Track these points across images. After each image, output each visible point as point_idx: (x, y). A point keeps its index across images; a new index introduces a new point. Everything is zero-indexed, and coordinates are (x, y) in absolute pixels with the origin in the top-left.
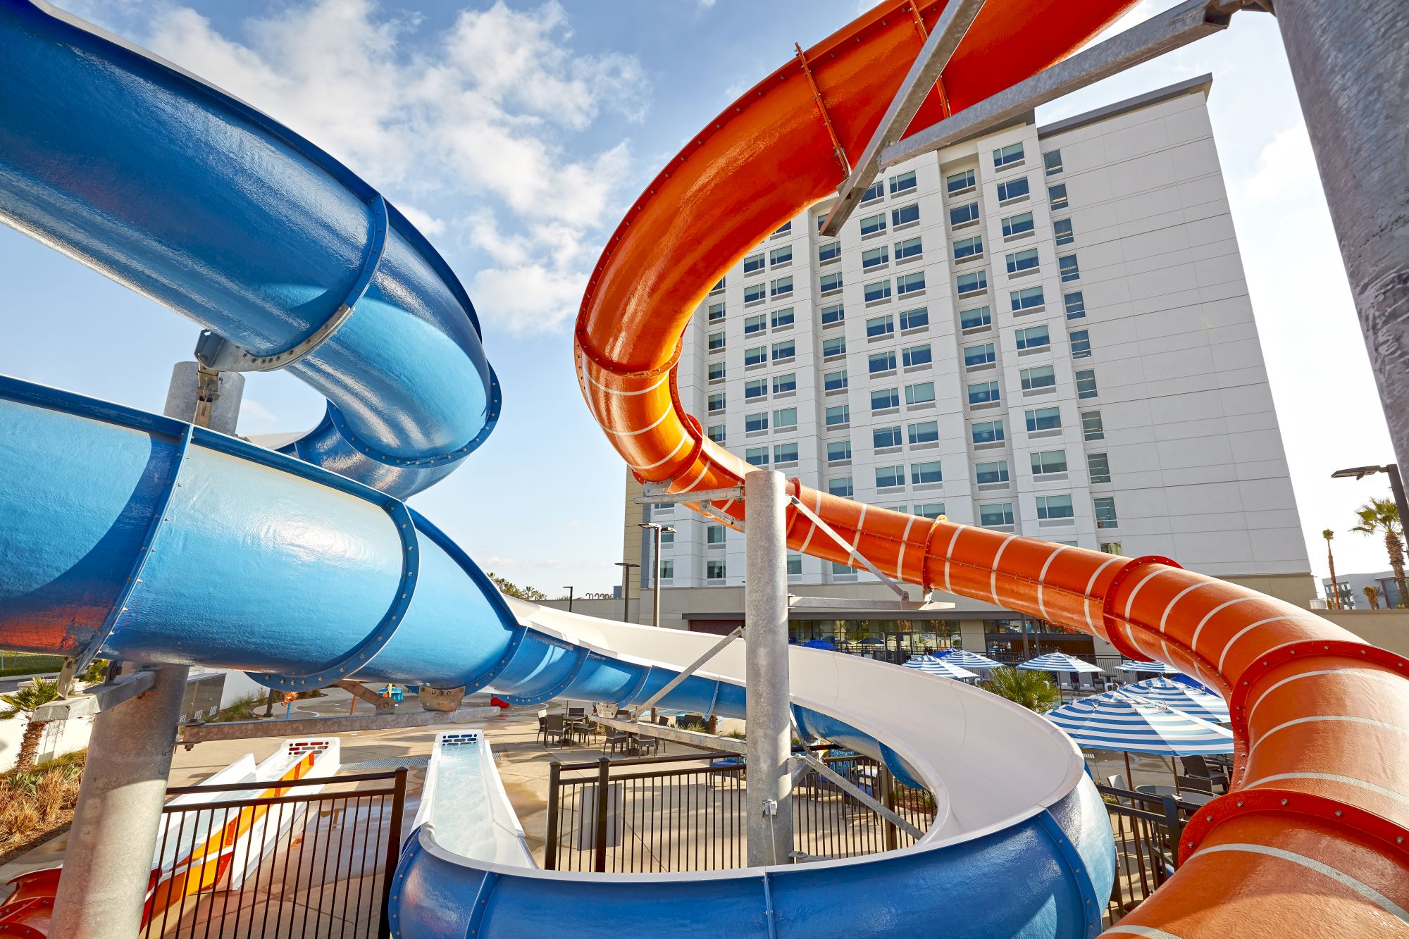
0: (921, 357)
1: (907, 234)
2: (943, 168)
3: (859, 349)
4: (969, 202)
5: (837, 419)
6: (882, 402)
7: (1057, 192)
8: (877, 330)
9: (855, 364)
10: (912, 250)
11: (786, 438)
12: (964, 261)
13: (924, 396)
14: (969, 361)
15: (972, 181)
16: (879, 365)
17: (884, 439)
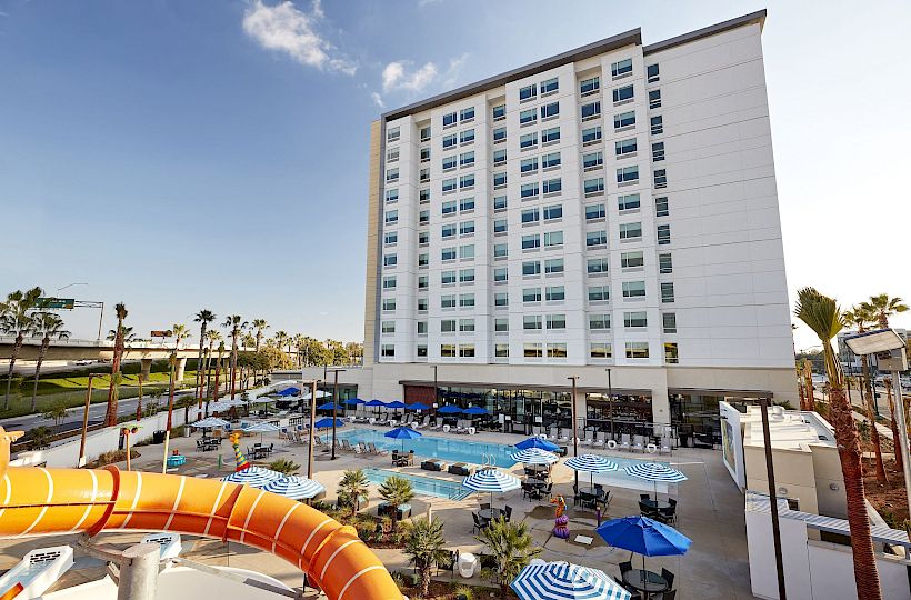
0: (556, 213)
1: (550, 124)
2: (578, 76)
3: (516, 206)
4: (595, 102)
5: (500, 253)
6: (530, 244)
7: (655, 96)
8: (528, 193)
9: (513, 216)
10: (553, 137)
11: (467, 265)
12: (589, 144)
13: (556, 241)
14: (589, 216)
15: (597, 86)
16: (528, 218)
17: (530, 270)
